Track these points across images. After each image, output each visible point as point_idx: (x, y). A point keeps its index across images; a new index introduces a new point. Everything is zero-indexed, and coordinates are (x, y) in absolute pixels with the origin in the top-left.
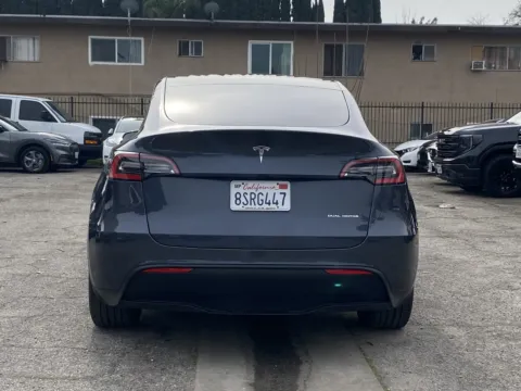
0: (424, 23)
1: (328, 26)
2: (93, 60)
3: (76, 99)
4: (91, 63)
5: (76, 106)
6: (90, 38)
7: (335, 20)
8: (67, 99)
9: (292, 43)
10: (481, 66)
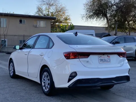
10: (37, 26)
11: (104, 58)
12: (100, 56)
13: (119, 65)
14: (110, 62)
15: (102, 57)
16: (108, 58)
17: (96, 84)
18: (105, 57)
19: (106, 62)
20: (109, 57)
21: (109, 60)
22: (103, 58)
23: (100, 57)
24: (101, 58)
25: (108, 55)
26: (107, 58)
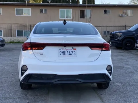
0: (106, 4)
1: (81, 5)
2: (17, 14)
3: (12, 25)
4: (16, 15)
5: (12, 27)
6: (16, 8)
7: (83, 3)
8: (10, 25)
9: (71, 9)
10: (122, 15)
11: (67, 51)
12: (61, 47)
14: (75, 55)
15: (64, 49)
16: (73, 51)
17: (53, 81)
19: (70, 55)
20: (75, 49)
21: (74, 53)
22: (64, 51)
24: (61, 50)
25: (73, 47)
26: (71, 51)
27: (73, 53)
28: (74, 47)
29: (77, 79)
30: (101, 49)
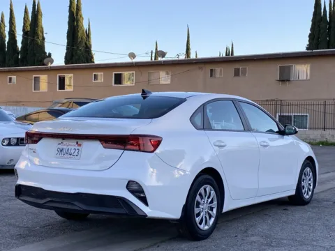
11: (68, 147)
13: (97, 167)
14: (77, 157)
15: (65, 143)
16: (77, 148)
18: (71, 145)
19: (69, 156)
20: (80, 145)
22: (64, 147)
23: (60, 144)
24: (60, 146)
25: (77, 141)
26: (73, 148)
27: (76, 153)
28: (80, 142)
29: (76, 203)
30: (123, 147)
